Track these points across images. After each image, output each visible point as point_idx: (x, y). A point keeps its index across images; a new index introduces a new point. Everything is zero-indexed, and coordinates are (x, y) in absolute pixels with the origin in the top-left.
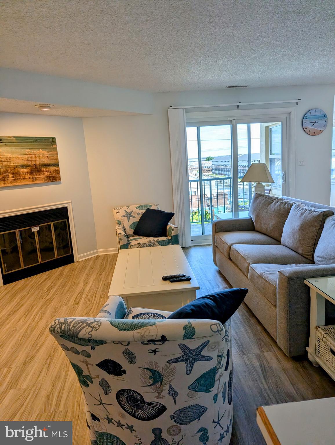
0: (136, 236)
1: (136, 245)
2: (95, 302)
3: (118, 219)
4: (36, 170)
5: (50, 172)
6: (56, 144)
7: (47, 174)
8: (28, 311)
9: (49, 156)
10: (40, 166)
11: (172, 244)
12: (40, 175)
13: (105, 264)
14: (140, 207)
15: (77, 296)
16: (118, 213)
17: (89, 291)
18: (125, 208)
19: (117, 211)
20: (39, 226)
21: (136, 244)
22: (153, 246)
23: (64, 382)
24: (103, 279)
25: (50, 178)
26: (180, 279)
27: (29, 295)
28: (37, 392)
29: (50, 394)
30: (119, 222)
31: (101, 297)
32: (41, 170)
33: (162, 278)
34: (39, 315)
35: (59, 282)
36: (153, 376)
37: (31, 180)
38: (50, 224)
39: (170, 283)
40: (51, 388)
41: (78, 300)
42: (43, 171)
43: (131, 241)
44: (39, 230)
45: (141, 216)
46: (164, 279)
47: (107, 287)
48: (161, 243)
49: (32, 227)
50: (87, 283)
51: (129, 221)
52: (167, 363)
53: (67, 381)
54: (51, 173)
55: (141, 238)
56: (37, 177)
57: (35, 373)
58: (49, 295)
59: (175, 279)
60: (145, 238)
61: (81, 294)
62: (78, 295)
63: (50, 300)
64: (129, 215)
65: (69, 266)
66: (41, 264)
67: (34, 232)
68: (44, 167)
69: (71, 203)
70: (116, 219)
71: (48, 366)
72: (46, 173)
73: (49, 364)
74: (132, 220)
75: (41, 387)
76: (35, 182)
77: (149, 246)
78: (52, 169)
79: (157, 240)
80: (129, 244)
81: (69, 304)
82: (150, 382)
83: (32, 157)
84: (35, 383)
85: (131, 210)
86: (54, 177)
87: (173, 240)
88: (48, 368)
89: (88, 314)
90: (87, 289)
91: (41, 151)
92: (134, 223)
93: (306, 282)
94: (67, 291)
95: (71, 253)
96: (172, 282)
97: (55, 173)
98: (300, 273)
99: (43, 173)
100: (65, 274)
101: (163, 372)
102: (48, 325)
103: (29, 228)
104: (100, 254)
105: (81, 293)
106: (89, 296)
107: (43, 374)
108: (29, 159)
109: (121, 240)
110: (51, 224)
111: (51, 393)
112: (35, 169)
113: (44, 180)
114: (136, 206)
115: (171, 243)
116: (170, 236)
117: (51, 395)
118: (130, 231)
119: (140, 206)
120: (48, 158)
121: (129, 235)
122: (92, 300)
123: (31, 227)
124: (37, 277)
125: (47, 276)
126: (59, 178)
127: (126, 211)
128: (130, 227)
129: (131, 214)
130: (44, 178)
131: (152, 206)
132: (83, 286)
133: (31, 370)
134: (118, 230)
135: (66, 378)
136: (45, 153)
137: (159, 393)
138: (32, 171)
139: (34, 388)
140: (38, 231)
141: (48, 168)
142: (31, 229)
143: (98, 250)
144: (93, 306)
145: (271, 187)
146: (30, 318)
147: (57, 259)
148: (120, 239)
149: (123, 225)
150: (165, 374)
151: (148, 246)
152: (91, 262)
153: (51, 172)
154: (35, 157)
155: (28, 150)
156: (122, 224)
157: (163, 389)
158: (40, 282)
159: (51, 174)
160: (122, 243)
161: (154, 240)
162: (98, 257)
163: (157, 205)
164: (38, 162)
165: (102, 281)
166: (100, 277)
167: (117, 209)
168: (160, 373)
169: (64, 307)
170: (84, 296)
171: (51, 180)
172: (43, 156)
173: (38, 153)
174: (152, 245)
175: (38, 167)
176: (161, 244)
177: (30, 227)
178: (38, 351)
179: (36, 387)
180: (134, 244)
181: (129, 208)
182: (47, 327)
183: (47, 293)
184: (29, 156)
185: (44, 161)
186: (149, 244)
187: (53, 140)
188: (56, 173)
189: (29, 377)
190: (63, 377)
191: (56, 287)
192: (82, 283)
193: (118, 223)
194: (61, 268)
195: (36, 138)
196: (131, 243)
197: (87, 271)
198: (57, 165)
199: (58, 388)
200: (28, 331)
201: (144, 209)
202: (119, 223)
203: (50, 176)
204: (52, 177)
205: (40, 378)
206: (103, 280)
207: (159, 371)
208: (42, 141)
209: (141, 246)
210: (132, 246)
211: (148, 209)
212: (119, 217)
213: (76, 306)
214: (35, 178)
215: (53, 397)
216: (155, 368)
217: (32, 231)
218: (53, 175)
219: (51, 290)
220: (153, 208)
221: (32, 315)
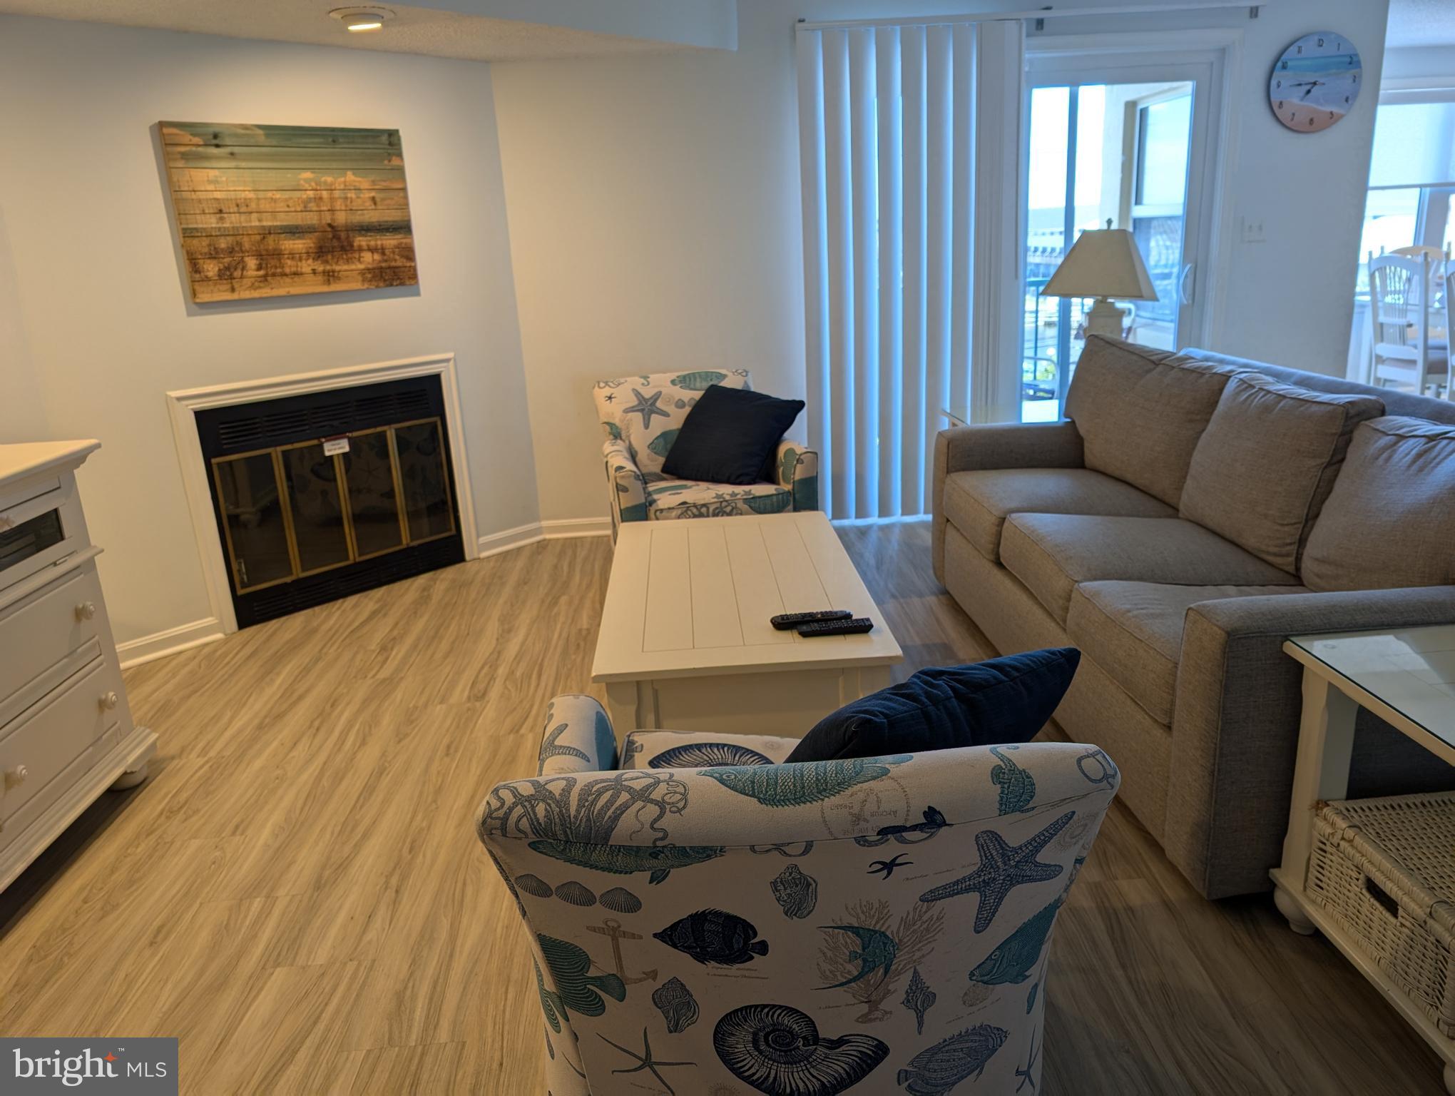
0: (672, 479)
1: (673, 508)
2: (540, 692)
3: (611, 421)
4: (335, 243)
5: (383, 254)
6: (400, 155)
7: (373, 260)
8: (322, 717)
9: (378, 196)
10: (347, 230)
11: (796, 509)
12: (348, 261)
13: (566, 568)
14: (685, 381)
15: (480, 672)
16: (610, 398)
17: (519, 657)
18: (636, 382)
19: (607, 391)
20: (350, 439)
21: (671, 506)
22: (730, 514)
23: (449, 952)
24: (562, 619)
25: (381, 272)
26: (833, 625)
27: (321, 665)
28: (363, 978)
29: (406, 988)
30: (614, 431)
31: (557, 679)
32: (352, 246)
33: (771, 621)
34: (358, 730)
35: (420, 624)
36: (864, 949)
37: (320, 278)
38: (385, 432)
39: (800, 639)
40: (406, 967)
41: (481, 686)
42: (360, 249)
43: (655, 497)
44: (347, 449)
45: (688, 410)
46: (779, 624)
47: (578, 645)
48: (757, 505)
49: (327, 441)
50: (509, 631)
51: (647, 426)
52: (920, 903)
53: (458, 949)
54: (385, 258)
55: (690, 487)
56: (337, 268)
57: (352, 918)
58: (385, 666)
59: (815, 626)
60: (703, 485)
61: (491, 667)
62: (482, 668)
63: (388, 685)
64: (647, 407)
65: (449, 573)
66: (356, 564)
67: (331, 457)
68: (363, 236)
69: (452, 362)
70: (606, 420)
71: (393, 894)
72: (367, 257)
73: (397, 892)
74: (659, 425)
75: (372, 966)
76: (335, 287)
77: (719, 512)
78: (390, 241)
79: (743, 493)
80: (650, 505)
81: (454, 699)
82: (849, 972)
83: (321, 198)
84: (356, 949)
85: (656, 390)
86: (396, 270)
87: (797, 496)
88: (395, 902)
89: (518, 731)
90: (513, 648)
91: (350, 176)
92: (664, 435)
93: (1290, 648)
94: (446, 656)
95: (453, 532)
96: (805, 635)
97: (397, 257)
98: (1270, 617)
99: (360, 257)
100: (435, 598)
101: (901, 935)
102: (387, 764)
103: (315, 442)
104: (548, 536)
105: (493, 663)
106: (518, 674)
107: (378, 922)
108: (312, 206)
109: (625, 490)
110: (388, 434)
111: (407, 985)
112: (332, 240)
113: (363, 281)
114: (674, 376)
115: (791, 507)
116: (786, 481)
117: (408, 992)
118: (654, 463)
119: (684, 377)
120: (375, 204)
121: (650, 474)
122: (529, 686)
123: (323, 440)
124: (343, 608)
125: (377, 602)
126: (414, 276)
127: (637, 394)
128: (652, 447)
129: (653, 404)
130: (362, 273)
131: (724, 376)
132: (497, 639)
133: (340, 907)
134: (612, 457)
135: (453, 938)
136: (365, 184)
137: (873, 1004)
138: (321, 247)
139: (351, 967)
140: (344, 454)
141: (376, 240)
142: (321, 446)
143: (545, 523)
144: (532, 706)
145: (1134, 321)
146: (327, 739)
147: (409, 550)
148: (620, 488)
149: (627, 442)
150: (905, 940)
151: (715, 515)
152: (521, 563)
153: (387, 252)
154: (332, 199)
155: (308, 175)
156: (624, 438)
157: (889, 988)
158: (356, 624)
159: (386, 261)
160: (627, 501)
161: (734, 495)
162: (542, 546)
163: (744, 374)
164: (341, 218)
165: (559, 627)
166: (553, 614)
167: (606, 383)
168: (890, 936)
169: (439, 707)
170: (502, 671)
171: (385, 280)
172: (358, 197)
173: (342, 187)
174: (728, 509)
175: (343, 235)
176: (760, 506)
177: (318, 438)
178: (358, 847)
179: (359, 965)
180: (666, 507)
181: (648, 384)
182: (385, 769)
183: (380, 658)
184: (311, 194)
185: (363, 215)
186: (717, 508)
187: (393, 138)
188: (402, 256)
189: (334, 931)
190: (443, 934)
191: (409, 640)
192: (493, 628)
193: (610, 434)
194: (422, 580)
195: (335, 133)
196: (659, 502)
197: (507, 591)
198: (404, 227)
199: (430, 971)
200: (325, 782)
201: (698, 385)
202: (616, 434)
203: (381, 268)
204: (388, 271)
205: (371, 935)
206: (564, 623)
207: (888, 933)
208: (353, 143)
209: (689, 513)
210: (662, 511)
211: (712, 386)
212: (614, 411)
213: (478, 704)
214: (333, 271)
215: (414, 998)
216: (877, 922)
217: (327, 454)
218: (393, 264)
219: (392, 649)
220: (728, 383)
221: (333, 729)
